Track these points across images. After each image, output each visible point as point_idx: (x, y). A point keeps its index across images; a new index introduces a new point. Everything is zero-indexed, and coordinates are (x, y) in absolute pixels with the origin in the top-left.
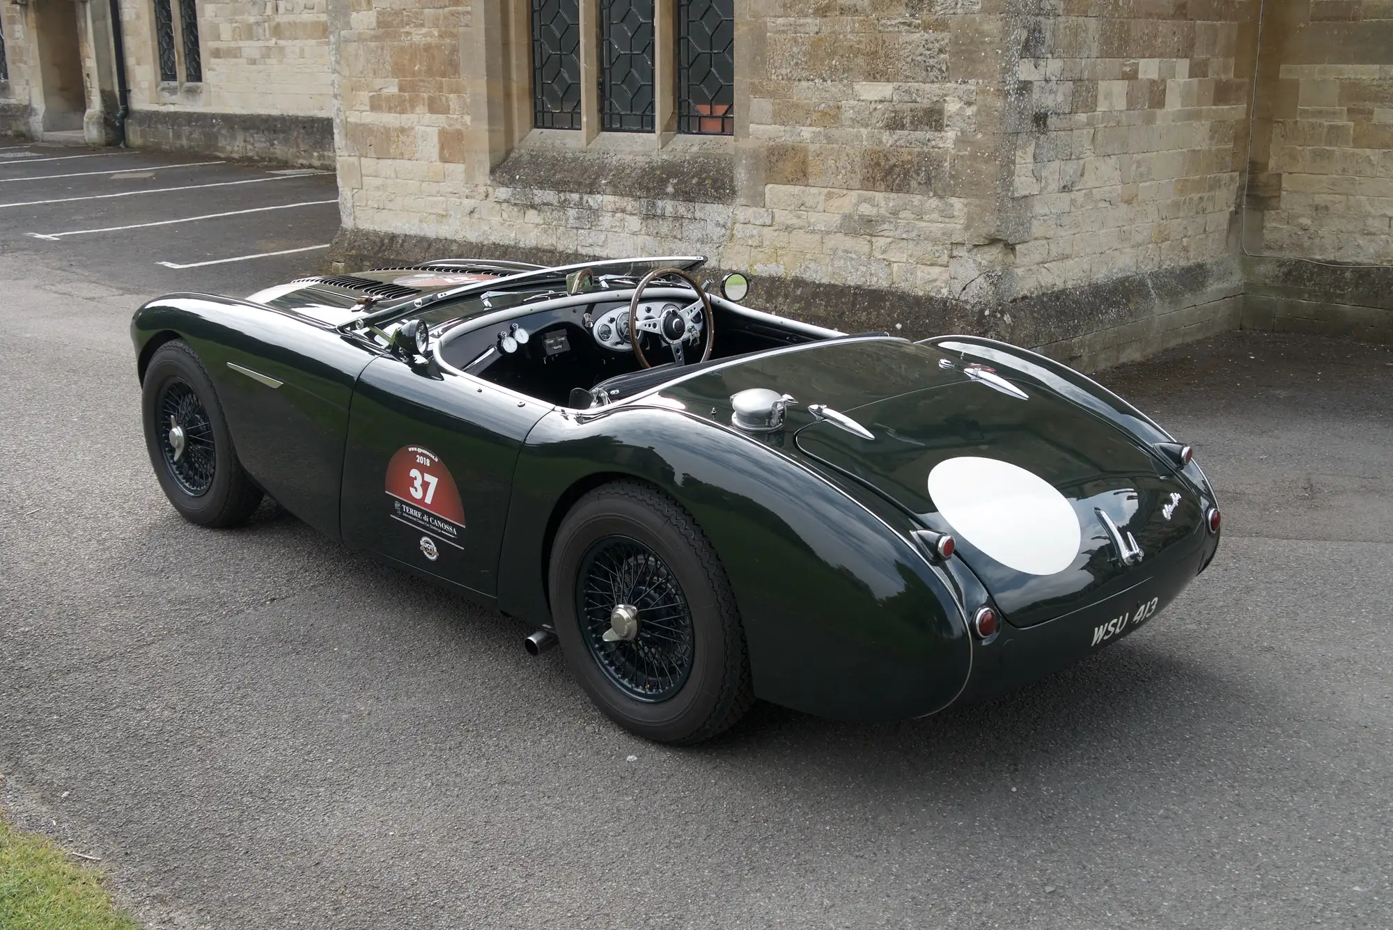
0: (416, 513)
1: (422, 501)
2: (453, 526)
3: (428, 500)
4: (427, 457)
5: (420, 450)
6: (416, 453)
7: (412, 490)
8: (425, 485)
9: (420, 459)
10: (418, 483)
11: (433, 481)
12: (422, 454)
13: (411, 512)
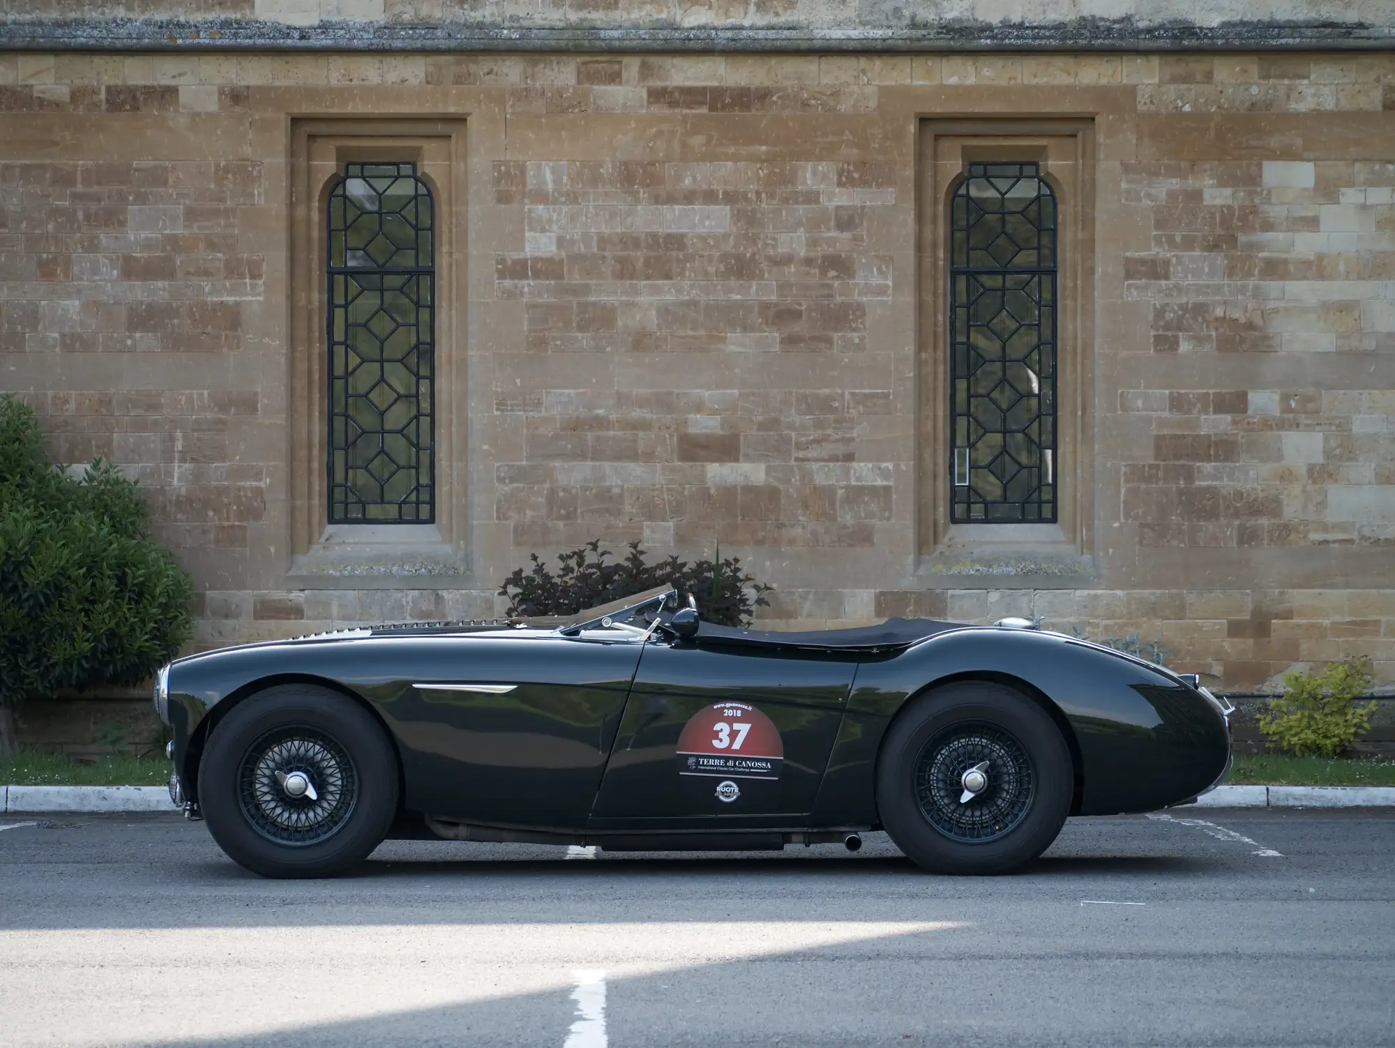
0: (717, 762)
1: (728, 749)
2: (767, 761)
3: (737, 745)
4: (737, 708)
5: (728, 705)
6: (725, 708)
7: (716, 743)
8: (733, 735)
9: (728, 713)
10: (724, 735)
11: (744, 729)
12: (732, 708)
13: (711, 762)
